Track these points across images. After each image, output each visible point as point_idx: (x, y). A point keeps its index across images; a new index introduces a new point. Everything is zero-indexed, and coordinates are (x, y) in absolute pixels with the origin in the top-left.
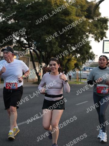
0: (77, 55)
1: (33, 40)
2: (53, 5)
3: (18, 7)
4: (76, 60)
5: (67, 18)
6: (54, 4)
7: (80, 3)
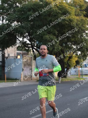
0: (78, 52)
1: (36, 40)
3: (21, 10)
4: (77, 57)
5: (67, 18)
7: (79, 3)
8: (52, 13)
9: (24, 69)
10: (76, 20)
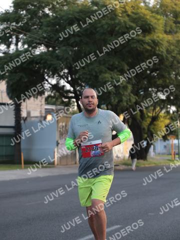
0: (170, 108)
1: (83, 82)
2: (120, 15)
3: (53, 21)
5: (148, 39)
6: (121, 12)
7: (173, 8)
8: (117, 28)
9: (59, 141)
10: (167, 42)
